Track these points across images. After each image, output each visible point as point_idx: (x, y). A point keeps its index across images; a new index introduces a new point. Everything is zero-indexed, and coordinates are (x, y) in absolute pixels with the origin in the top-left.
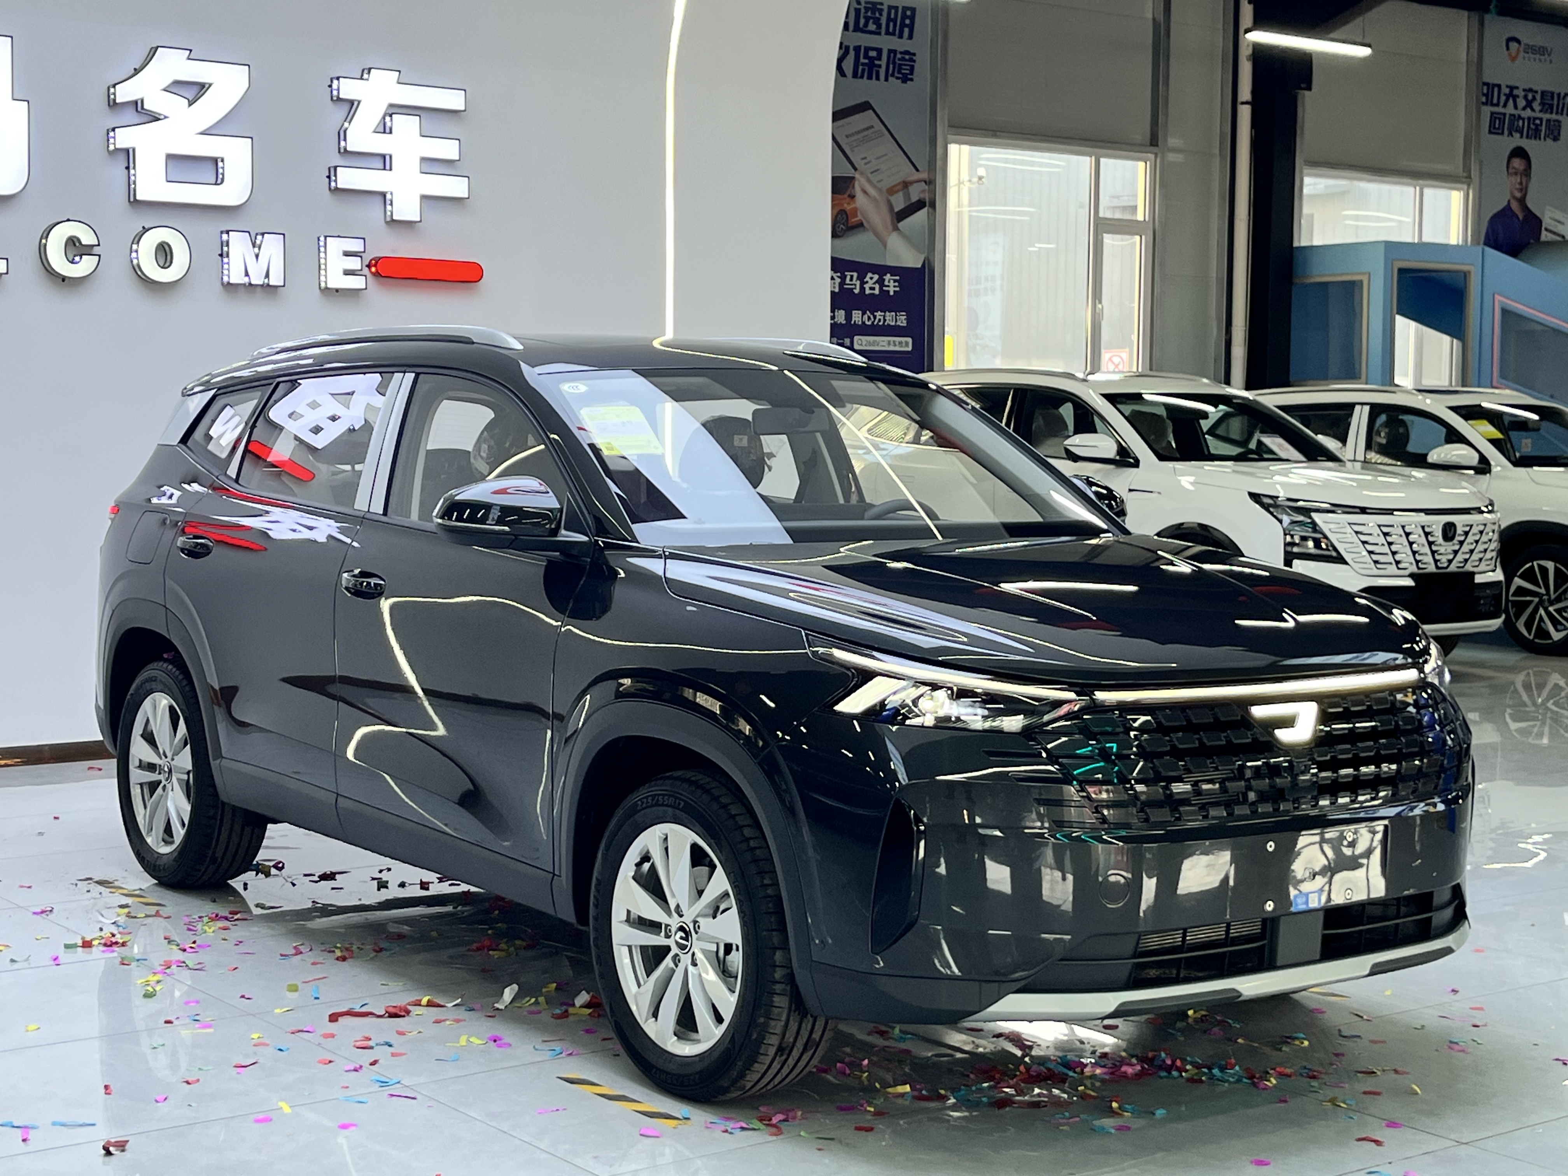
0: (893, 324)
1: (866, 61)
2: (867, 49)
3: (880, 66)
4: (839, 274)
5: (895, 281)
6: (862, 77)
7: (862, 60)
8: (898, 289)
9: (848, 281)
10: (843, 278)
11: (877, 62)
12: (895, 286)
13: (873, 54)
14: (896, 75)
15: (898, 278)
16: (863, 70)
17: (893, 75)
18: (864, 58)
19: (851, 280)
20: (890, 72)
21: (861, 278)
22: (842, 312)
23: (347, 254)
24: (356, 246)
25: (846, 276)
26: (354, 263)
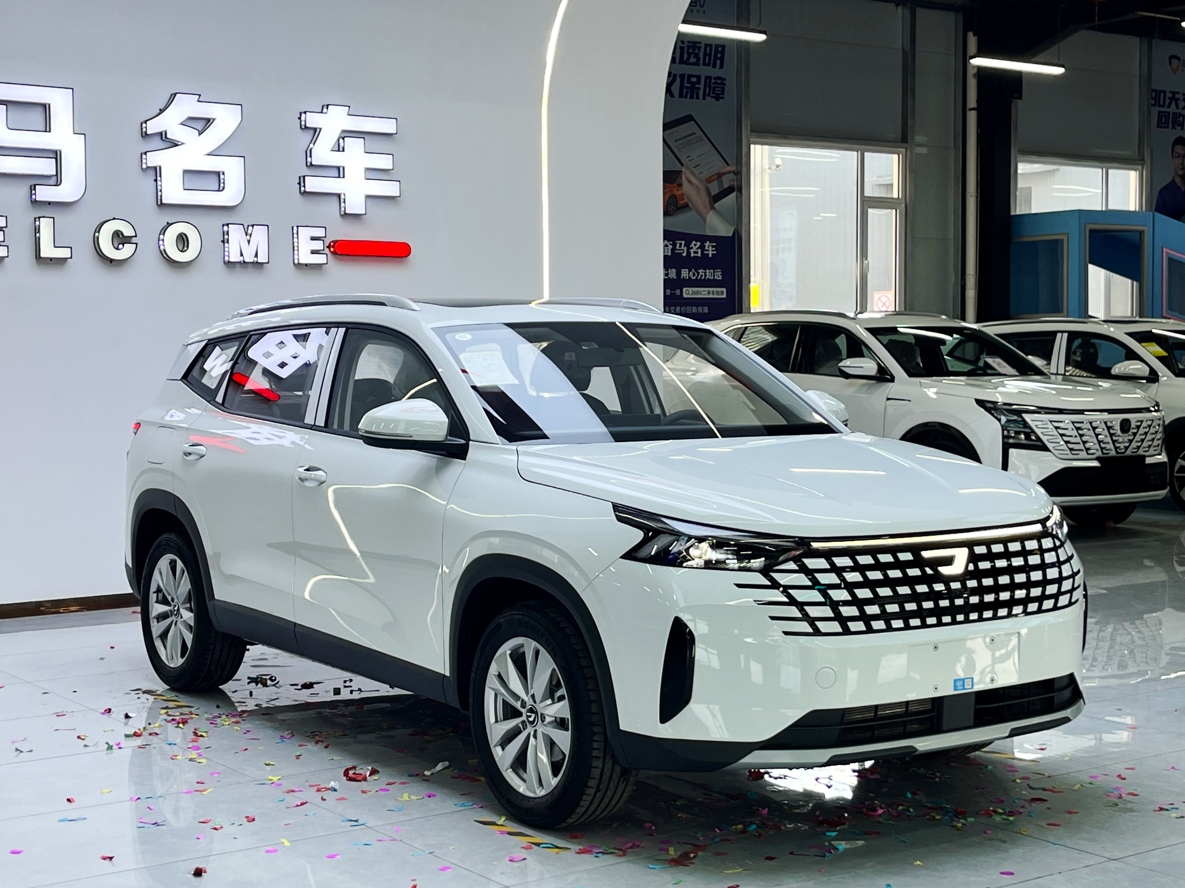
0: (712, 278)
1: (689, 85)
2: (690, 76)
3: (699, 89)
4: (671, 243)
5: (713, 246)
6: (686, 97)
7: (686, 85)
8: (715, 252)
9: (678, 247)
10: (674, 245)
11: (697, 86)
12: (713, 251)
13: (694, 79)
14: (711, 95)
15: (715, 244)
16: (687, 92)
17: (709, 95)
18: (687, 83)
19: (680, 246)
20: (707, 92)
21: (688, 245)
22: (674, 270)
23: (313, 239)
24: (320, 233)
25: (676, 244)
26: (318, 245)
